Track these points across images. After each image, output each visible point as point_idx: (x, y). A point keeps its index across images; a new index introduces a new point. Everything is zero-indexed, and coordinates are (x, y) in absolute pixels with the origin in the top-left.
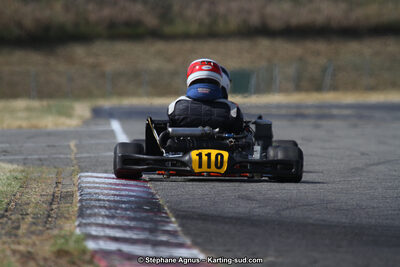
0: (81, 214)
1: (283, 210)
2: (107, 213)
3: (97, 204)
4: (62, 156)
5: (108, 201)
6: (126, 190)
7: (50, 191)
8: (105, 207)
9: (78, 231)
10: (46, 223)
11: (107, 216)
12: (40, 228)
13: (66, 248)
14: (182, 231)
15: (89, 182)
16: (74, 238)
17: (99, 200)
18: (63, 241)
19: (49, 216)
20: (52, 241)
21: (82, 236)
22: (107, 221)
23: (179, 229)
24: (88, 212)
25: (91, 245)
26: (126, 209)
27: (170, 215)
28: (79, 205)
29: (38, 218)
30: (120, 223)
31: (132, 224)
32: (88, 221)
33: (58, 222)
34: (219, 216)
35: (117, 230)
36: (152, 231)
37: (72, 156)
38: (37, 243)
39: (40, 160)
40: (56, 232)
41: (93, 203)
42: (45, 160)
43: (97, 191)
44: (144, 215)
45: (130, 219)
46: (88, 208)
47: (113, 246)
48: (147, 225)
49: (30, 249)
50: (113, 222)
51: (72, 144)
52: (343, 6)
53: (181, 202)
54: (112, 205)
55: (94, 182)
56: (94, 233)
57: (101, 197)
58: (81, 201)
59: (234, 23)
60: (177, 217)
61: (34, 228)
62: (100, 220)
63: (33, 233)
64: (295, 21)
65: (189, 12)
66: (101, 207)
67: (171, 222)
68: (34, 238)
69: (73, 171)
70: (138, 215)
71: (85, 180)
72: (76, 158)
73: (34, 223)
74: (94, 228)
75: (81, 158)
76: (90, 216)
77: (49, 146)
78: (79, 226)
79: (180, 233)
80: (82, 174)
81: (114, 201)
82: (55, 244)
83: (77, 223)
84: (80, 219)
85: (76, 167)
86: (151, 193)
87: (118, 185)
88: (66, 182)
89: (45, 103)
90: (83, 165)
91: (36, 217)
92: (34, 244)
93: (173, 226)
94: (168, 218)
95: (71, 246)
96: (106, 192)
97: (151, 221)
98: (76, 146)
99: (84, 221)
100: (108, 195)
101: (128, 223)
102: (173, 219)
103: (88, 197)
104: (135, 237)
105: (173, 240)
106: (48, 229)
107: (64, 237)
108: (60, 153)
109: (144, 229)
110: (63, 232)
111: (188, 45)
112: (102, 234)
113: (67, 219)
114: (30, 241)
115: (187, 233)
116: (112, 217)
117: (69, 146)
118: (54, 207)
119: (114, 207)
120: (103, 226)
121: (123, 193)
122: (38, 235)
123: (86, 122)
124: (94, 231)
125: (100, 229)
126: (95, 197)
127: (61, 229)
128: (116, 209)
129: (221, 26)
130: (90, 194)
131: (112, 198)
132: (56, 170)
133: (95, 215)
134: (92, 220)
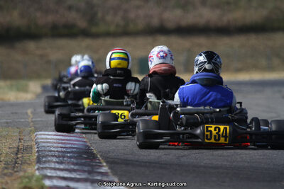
0: (39, 161)
1: (182, 157)
2: (57, 160)
3: (50, 154)
4: (22, 120)
5: (57, 151)
6: (69, 144)
7: (15, 145)
8: (56, 156)
9: (37, 173)
10: (14, 167)
11: (58, 162)
12: (10, 171)
13: (29, 185)
14: (112, 172)
15: (43, 139)
16: (34, 179)
17: (51, 151)
18: (27, 180)
19: (16, 163)
20: (19, 180)
21: (41, 177)
22: (57, 166)
23: (109, 171)
24: (44, 159)
25: (47, 183)
26: (70, 157)
27: (102, 161)
28: (36, 154)
29: (8, 164)
30: (67, 167)
31: (76, 168)
32: (44, 166)
33: (22, 167)
34: (137, 161)
35: (64, 172)
36: (90, 172)
37: (30, 120)
38: (9, 182)
39: (7, 123)
40: (21, 174)
41: (47, 153)
42: (11, 123)
43: (49, 144)
44: (83, 161)
45: (74, 164)
46: (43, 157)
47: (63, 184)
48: (86, 169)
49: (4, 186)
50: (62, 167)
51: (29, 111)
52: (218, 12)
53: (109, 152)
54: (60, 154)
55: (46, 139)
56: (49, 174)
57: (52, 149)
58: (38, 152)
59: (141, 25)
60: (107, 162)
61: (6, 171)
62: (52, 165)
63: (5, 175)
64: (184, 23)
65: (109, 18)
66: (53, 156)
67: (103, 166)
68: (6, 178)
69: (31, 131)
70: (79, 161)
71: (40, 137)
72: (32, 121)
73: (6, 168)
74: (49, 171)
75: (35, 121)
76: (45, 162)
77: (12, 113)
78: (38, 169)
79: (110, 174)
80: (38, 133)
81: (62, 152)
82: (22, 183)
83: (36, 167)
84: (38, 164)
85: (33, 128)
86: (87, 146)
87: (64, 140)
88: (26, 138)
89: (8, 83)
90: (37, 126)
91: (6, 163)
92: (7, 183)
93: (105, 169)
94: (101, 163)
95: (33, 184)
96: (55, 145)
97: (89, 165)
98: (32, 113)
99: (41, 166)
100: (57, 147)
101: (72, 167)
102: (105, 164)
103: (43, 149)
104: (78, 177)
105: (105, 179)
106: (16, 172)
107: (28, 177)
108: (21, 119)
109: (84, 171)
110: (27, 174)
111: (109, 41)
112: (55, 175)
113: (29, 164)
114: (4, 181)
115: (115, 174)
116: (61, 163)
117: (27, 113)
118: (19, 156)
119: (62, 156)
120: (55, 169)
121: (68, 146)
122: (9, 176)
123: (38, 96)
124: (49, 173)
125: (53, 171)
126: (48, 149)
127: (25, 171)
128: (64, 157)
129: (131, 27)
130: (44, 146)
131: (60, 149)
132: (18, 130)
133: (49, 161)
134: (47, 165)
